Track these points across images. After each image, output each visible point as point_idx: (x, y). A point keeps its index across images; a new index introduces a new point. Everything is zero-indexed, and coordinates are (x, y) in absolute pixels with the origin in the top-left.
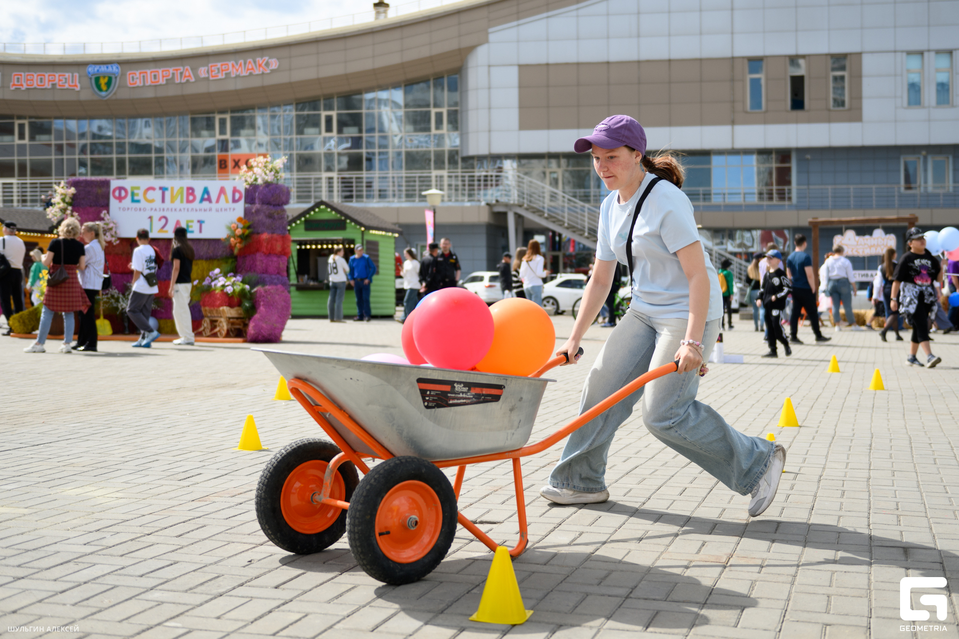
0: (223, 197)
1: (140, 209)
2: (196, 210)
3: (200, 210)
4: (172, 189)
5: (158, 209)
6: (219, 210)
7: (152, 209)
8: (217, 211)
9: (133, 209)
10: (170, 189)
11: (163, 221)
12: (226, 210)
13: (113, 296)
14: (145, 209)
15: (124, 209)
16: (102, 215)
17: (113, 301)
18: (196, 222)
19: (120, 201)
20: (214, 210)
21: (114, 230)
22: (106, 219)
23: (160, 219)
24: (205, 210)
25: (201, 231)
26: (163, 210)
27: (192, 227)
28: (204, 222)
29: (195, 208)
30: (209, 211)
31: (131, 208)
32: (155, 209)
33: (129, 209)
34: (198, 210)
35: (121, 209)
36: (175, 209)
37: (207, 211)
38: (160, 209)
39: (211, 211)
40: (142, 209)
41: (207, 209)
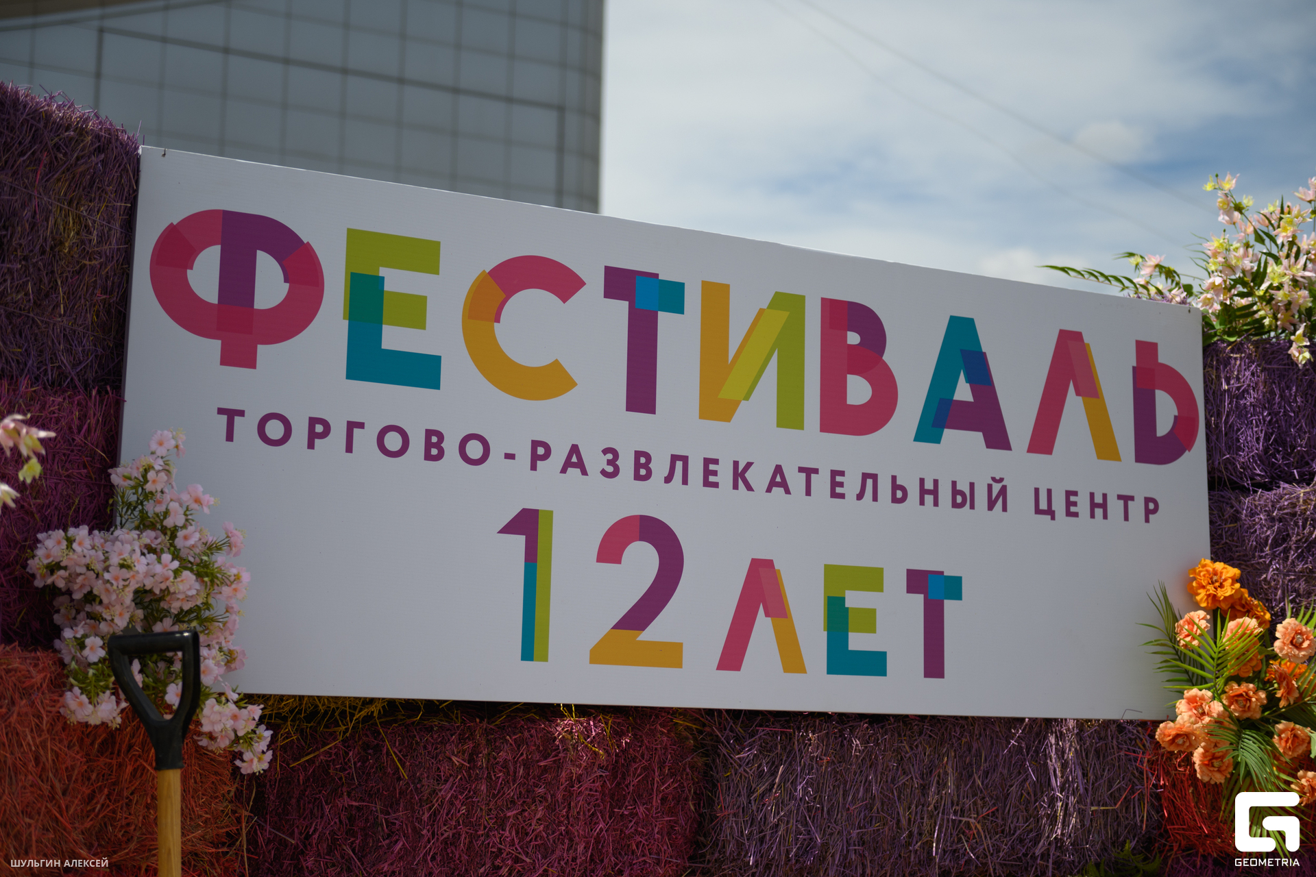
0: (1074, 405)
1: (434, 445)
2: (899, 494)
3: (928, 492)
4: (716, 296)
5: (595, 461)
6: (1059, 505)
7: (539, 452)
8: (1043, 505)
9: (365, 439)
10: (693, 299)
12: (1099, 506)
15: (274, 430)
18: (896, 581)
20: (1020, 499)
23: (610, 551)
24: (962, 499)
25: (934, 666)
26: (643, 464)
27: (869, 621)
28: (954, 587)
29: (894, 478)
30: (991, 505)
31: (352, 426)
32: (575, 449)
33: (319, 428)
34: (914, 493)
35: (246, 427)
36: (736, 464)
37: (972, 507)
38: (610, 456)
39: (1005, 509)
40: (451, 446)
41: (972, 485)
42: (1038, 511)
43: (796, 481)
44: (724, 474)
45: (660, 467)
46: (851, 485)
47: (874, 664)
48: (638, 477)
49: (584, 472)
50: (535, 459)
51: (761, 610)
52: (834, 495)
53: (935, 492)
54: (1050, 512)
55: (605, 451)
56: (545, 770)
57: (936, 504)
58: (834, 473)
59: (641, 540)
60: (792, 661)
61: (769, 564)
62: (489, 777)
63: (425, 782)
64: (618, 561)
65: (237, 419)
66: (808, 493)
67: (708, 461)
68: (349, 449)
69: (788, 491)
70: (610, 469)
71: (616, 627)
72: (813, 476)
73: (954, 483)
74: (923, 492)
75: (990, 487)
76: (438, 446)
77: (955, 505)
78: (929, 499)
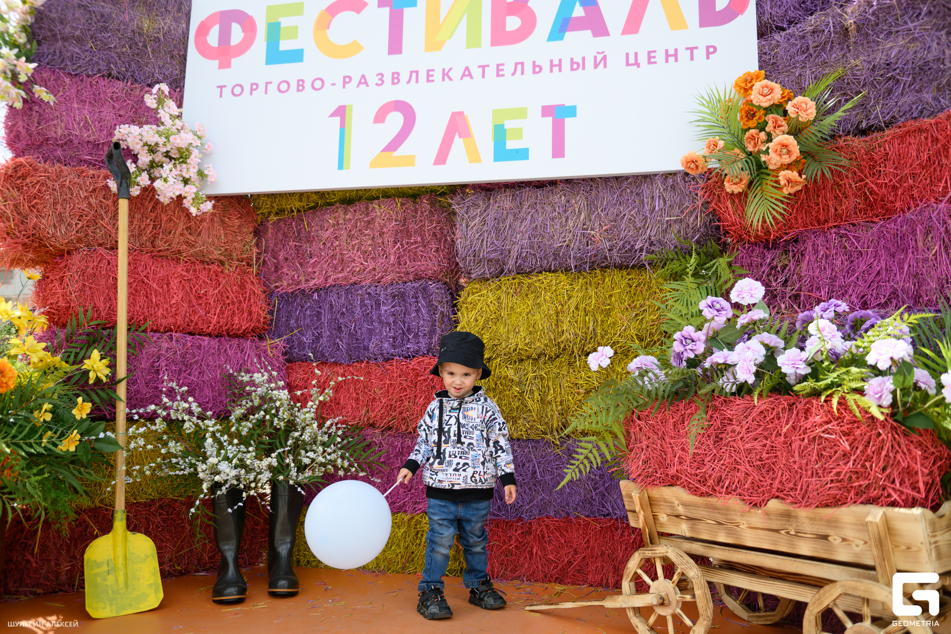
2: (537, 69)
3: (555, 65)
5: (372, 79)
6: (643, 59)
7: (347, 80)
8: (632, 61)
9: (272, 88)
11: (396, 120)
12: (672, 55)
13: (174, 425)
14: (318, 84)
15: (237, 90)
16: (150, 101)
17: (175, 447)
18: (535, 112)
19: (225, 65)
20: (616, 60)
21: (195, 157)
22: (163, 115)
23: (380, 117)
24: (575, 66)
25: (558, 150)
26: (396, 77)
27: (518, 134)
28: (572, 111)
29: (534, 62)
30: (596, 66)
31: (267, 83)
32: (363, 76)
33: (254, 87)
34: (546, 67)
35: (227, 91)
36: (444, 70)
37: (584, 68)
38: (380, 77)
39: (605, 66)
40: (308, 85)
41: (584, 58)
42: (628, 64)
43: (476, 72)
44: (437, 75)
45: (404, 77)
46: (508, 69)
47: (522, 154)
48: (393, 83)
49: (367, 85)
50: (345, 83)
51: (457, 134)
52: (498, 75)
53: (560, 65)
54: (637, 64)
55: (377, 75)
56: (369, 222)
57: (560, 70)
58: (498, 66)
59: (395, 110)
60: (474, 156)
61: (462, 113)
62: (346, 229)
63: (320, 232)
64: (383, 121)
65: (224, 89)
66: (483, 76)
67: (428, 71)
68: (266, 93)
69: (472, 78)
70: (380, 82)
71: (383, 151)
72: (486, 69)
73: (572, 59)
74: (552, 66)
75: (595, 57)
76: (302, 86)
77: (572, 69)
78: (556, 69)
